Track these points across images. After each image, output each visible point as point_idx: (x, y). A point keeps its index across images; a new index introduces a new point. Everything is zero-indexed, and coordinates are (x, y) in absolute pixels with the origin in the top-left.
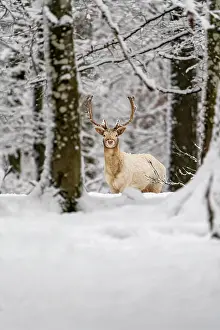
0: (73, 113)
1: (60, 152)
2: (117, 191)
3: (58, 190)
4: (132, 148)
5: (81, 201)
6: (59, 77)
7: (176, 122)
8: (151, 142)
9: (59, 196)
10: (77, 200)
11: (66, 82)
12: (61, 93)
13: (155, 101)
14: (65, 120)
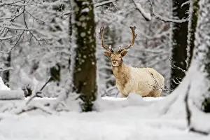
0: (90, 38)
1: (81, 67)
2: (126, 96)
3: (79, 95)
4: (144, 63)
5: (96, 103)
6: (80, 10)
7: (176, 44)
8: (157, 59)
9: (80, 100)
10: (93, 102)
11: (85, 14)
12: (82, 22)
13: (162, 27)
14: (85, 42)
